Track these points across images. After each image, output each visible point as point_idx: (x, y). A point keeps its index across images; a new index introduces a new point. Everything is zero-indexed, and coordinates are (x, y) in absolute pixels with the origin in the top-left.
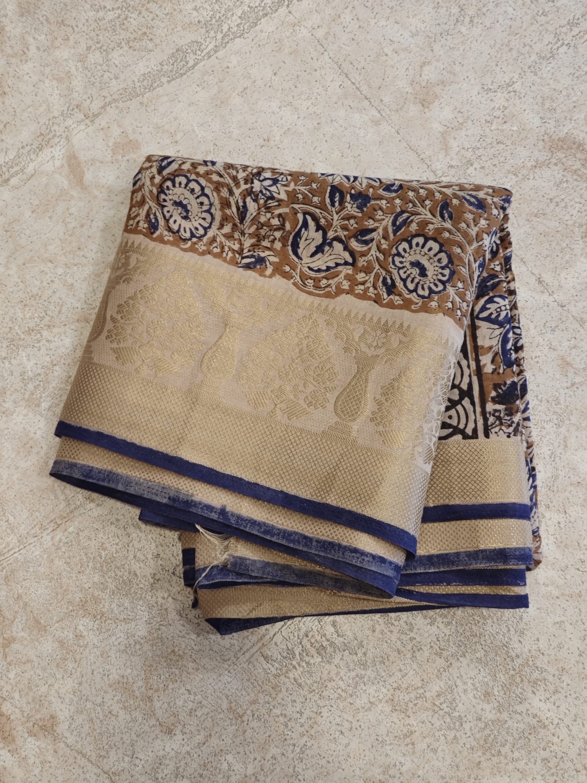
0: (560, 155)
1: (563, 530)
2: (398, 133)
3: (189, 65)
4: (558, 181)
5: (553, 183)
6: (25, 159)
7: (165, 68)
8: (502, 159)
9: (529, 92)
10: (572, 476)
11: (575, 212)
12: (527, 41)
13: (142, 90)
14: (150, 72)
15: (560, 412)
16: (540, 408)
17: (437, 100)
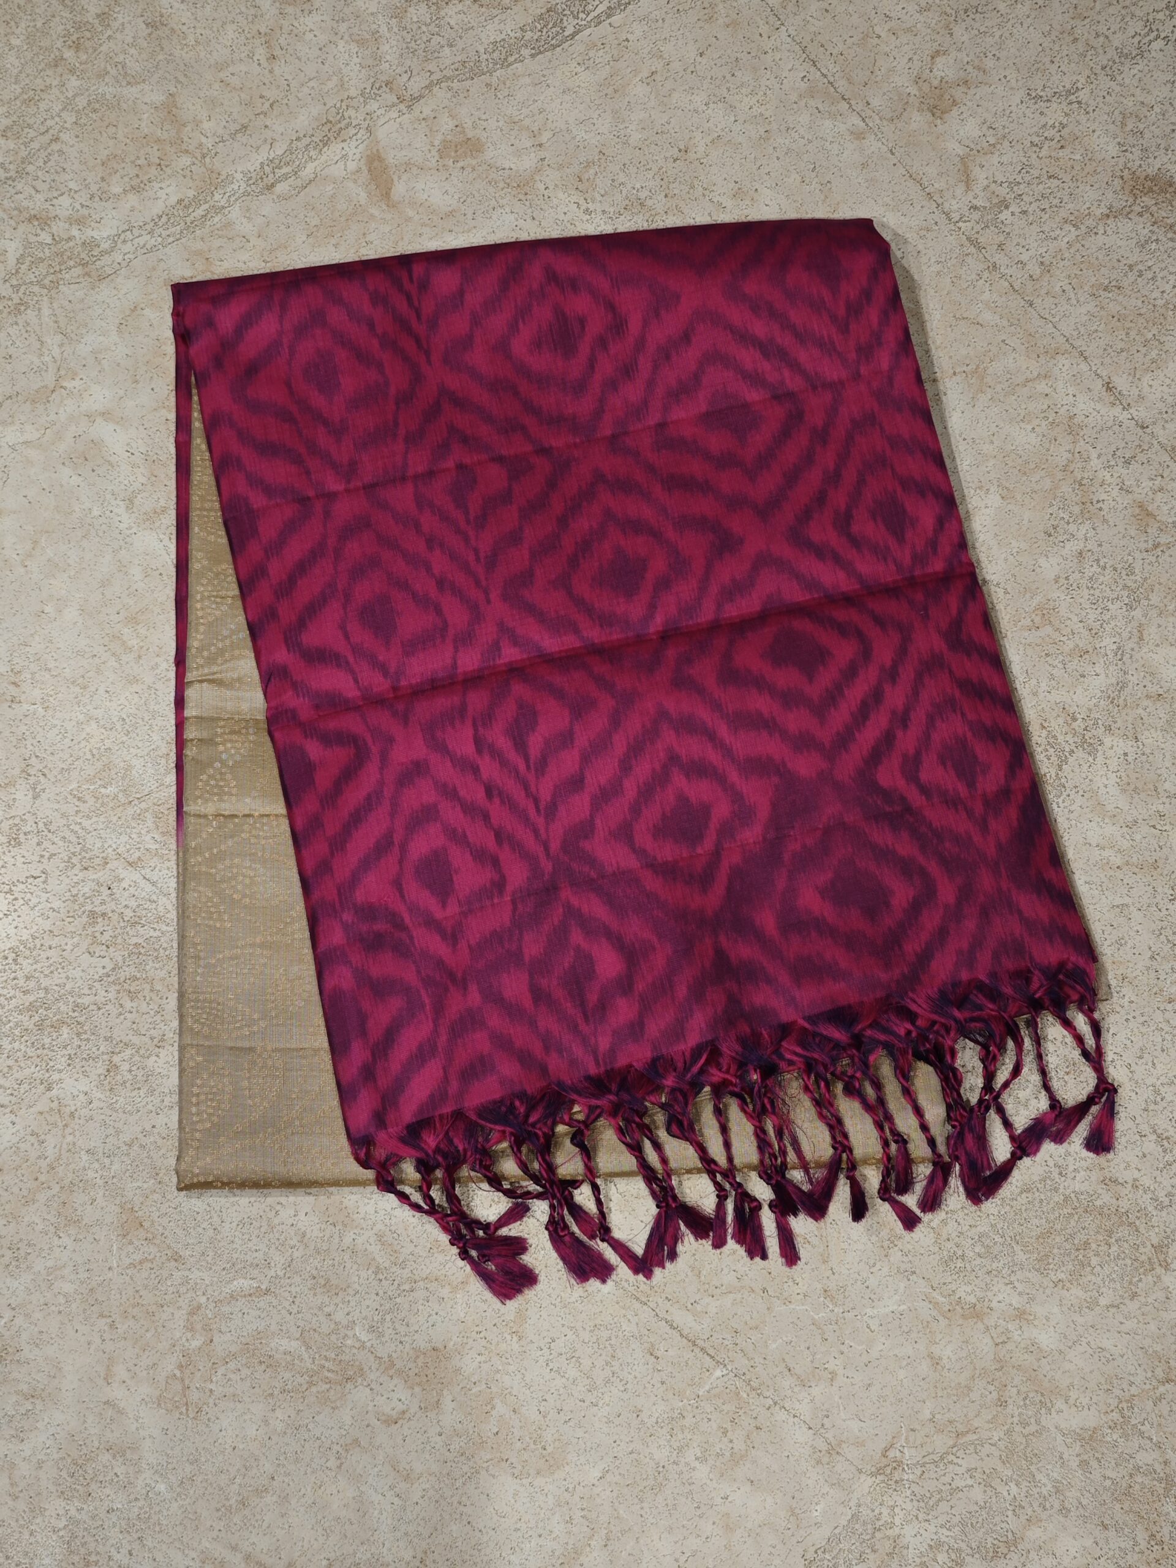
0: (1148, 200)
1: (1132, 766)
2: (893, 154)
3: (566, 34)
4: (1142, 238)
5: (1134, 241)
6: (300, 156)
7: (529, 35)
8: (1056, 202)
9: (1101, 105)
10: (1149, 685)
11: (1168, 288)
12: (1102, 29)
13: (491, 65)
14: (504, 40)
15: (1134, 586)
16: (1102, 578)
17: (955, 108)
